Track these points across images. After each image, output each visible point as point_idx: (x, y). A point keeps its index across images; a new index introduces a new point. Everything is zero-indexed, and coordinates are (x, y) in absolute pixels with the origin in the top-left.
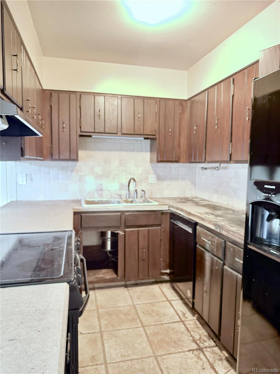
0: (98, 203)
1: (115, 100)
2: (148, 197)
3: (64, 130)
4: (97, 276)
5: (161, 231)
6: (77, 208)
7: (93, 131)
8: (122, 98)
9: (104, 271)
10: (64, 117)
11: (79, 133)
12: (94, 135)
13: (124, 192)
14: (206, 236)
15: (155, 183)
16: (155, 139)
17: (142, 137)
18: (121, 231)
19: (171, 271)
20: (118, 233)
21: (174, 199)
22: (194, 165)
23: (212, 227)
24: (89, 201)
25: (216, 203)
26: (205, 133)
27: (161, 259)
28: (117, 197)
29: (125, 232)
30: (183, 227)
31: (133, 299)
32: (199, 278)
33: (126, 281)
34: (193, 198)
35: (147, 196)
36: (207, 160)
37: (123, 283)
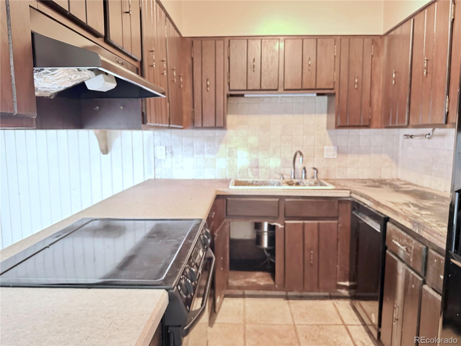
0: (252, 184)
1: (275, 44)
2: (323, 178)
3: (208, 89)
4: (248, 280)
5: (338, 226)
6: (221, 189)
7: (245, 88)
8: (286, 40)
9: (259, 274)
10: (209, 72)
11: (227, 92)
12: (246, 94)
13: (289, 171)
14: (399, 238)
15: (333, 159)
16: (334, 94)
17: (313, 93)
18: (279, 223)
19: (352, 283)
20: (274, 226)
21: (363, 181)
22: (396, 131)
23: (409, 225)
24: (241, 181)
25: (427, 188)
26: (408, 83)
27: (338, 266)
28: (278, 176)
29: (285, 224)
30: (368, 223)
31: (295, 317)
32: (388, 299)
33: (287, 292)
34: (393, 180)
35: (321, 175)
36: (410, 123)
37: (284, 293)
